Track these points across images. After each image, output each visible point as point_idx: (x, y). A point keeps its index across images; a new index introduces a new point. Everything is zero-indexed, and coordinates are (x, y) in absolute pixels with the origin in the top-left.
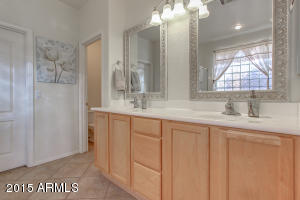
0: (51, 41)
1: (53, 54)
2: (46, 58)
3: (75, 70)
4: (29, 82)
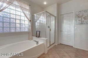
0: (80, 12)
1: (81, 15)
4: (74, 24)
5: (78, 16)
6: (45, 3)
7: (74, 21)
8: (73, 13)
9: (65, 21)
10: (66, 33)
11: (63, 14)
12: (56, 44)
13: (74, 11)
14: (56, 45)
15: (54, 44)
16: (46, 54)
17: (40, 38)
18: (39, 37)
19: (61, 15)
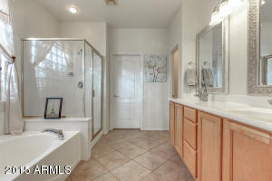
0: (152, 56)
1: (153, 64)
2: (149, 67)
3: (166, 72)
4: (141, 82)
5: (149, 65)
6: (73, 10)
7: (142, 73)
8: (139, 55)
9: (124, 72)
10: (126, 101)
11: (120, 53)
12: (105, 131)
13: (141, 53)
14: (106, 133)
15: (101, 133)
16: (88, 162)
17: (62, 119)
18: (60, 117)
19: (114, 55)
